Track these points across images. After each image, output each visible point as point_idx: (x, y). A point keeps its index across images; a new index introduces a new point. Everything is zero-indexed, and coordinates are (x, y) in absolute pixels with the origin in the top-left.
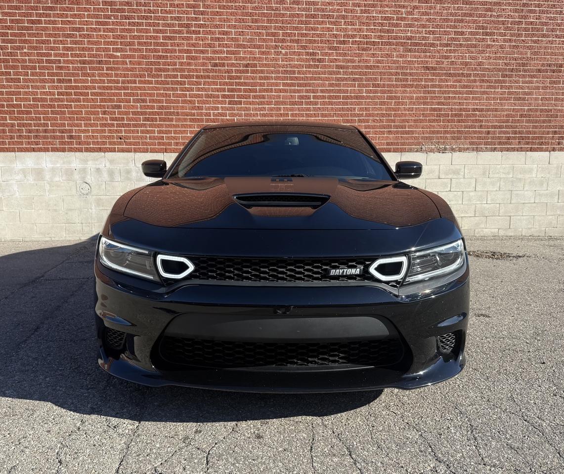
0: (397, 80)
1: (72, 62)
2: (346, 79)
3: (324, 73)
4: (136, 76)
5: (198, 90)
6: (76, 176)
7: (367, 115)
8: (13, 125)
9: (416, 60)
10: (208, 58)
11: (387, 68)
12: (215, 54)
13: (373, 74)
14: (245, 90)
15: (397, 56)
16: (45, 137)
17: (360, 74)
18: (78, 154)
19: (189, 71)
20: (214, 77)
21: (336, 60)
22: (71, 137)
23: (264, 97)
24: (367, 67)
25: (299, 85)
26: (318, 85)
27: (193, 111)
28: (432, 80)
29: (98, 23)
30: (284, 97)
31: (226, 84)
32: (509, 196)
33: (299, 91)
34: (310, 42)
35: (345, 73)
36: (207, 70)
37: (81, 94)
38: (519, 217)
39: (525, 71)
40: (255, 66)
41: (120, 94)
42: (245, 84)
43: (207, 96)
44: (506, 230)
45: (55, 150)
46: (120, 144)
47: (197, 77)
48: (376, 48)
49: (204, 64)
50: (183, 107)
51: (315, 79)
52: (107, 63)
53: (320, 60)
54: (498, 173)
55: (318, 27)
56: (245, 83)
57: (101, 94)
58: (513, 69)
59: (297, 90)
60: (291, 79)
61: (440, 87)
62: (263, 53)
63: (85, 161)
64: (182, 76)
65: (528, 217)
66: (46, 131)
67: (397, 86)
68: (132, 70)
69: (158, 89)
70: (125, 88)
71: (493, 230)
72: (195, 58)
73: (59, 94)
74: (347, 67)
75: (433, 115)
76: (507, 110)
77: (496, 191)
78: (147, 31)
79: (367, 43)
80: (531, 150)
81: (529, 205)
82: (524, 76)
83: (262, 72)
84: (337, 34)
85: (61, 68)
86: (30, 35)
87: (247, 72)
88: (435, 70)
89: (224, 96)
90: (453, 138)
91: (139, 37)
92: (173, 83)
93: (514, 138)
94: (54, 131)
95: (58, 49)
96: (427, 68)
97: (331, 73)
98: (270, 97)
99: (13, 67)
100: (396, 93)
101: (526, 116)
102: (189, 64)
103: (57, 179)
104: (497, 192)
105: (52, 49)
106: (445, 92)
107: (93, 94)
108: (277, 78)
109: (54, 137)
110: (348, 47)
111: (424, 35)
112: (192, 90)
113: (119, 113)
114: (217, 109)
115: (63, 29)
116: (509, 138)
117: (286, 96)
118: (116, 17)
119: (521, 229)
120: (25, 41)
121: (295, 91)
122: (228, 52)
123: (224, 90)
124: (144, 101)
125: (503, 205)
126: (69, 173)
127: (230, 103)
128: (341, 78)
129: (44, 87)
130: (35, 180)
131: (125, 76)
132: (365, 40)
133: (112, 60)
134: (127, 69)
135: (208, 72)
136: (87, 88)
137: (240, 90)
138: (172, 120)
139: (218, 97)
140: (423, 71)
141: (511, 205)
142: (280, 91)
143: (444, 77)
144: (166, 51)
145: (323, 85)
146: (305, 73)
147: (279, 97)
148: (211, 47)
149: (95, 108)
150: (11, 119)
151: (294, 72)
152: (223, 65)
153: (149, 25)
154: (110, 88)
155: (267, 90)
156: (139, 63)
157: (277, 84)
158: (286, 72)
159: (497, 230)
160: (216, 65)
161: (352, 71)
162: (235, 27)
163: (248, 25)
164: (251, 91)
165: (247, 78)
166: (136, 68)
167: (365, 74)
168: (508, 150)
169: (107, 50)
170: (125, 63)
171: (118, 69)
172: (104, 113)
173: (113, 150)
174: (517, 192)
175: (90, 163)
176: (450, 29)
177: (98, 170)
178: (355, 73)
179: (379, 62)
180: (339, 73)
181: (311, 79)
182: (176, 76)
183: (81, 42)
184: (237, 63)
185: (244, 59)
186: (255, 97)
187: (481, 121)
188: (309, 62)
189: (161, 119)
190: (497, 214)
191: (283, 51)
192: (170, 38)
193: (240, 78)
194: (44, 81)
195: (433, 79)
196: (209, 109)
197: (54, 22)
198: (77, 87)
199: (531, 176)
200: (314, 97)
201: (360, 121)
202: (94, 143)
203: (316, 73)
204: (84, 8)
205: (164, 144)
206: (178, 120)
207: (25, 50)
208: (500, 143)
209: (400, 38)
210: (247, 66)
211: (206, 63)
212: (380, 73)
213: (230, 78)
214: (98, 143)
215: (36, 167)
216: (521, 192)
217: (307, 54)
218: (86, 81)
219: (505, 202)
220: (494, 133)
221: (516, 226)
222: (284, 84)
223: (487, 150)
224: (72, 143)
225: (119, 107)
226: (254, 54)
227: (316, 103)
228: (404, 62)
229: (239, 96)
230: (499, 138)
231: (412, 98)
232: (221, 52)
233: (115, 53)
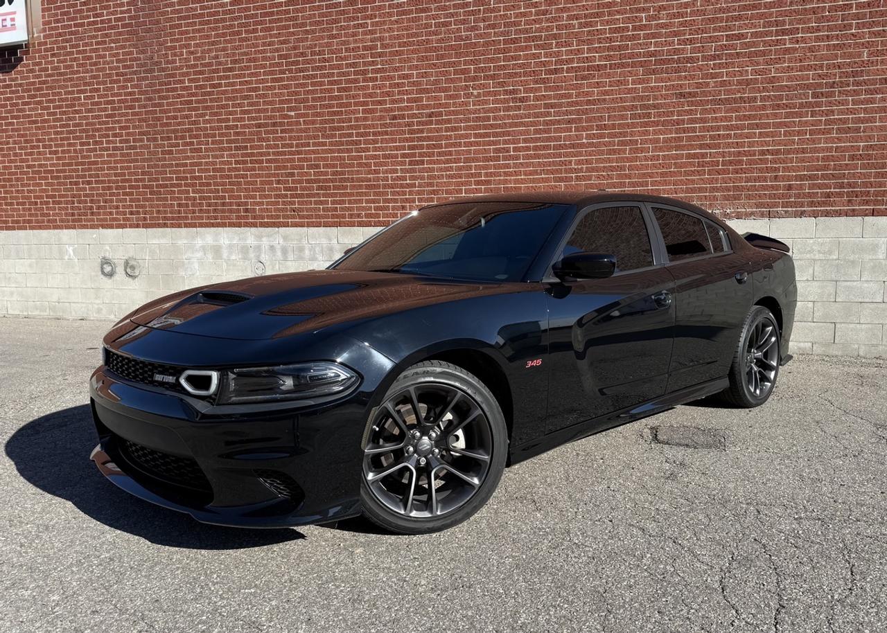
0: (633, 117)
1: (248, 126)
2: (559, 122)
3: (528, 116)
4: (309, 137)
5: (375, 149)
6: (252, 255)
7: (588, 170)
8: (195, 199)
9: (664, 84)
10: (386, 110)
11: (619, 100)
12: (394, 104)
13: (598, 110)
14: (428, 147)
15: (634, 82)
16: (223, 211)
17: (578, 112)
18: (253, 230)
19: (365, 127)
20: (392, 133)
21: (545, 97)
22: (246, 210)
23: (450, 153)
24: (588, 103)
25: (496, 135)
26: (521, 133)
27: (369, 176)
28: (690, 112)
29: (273, 80)
30: (476, 152)
31: (407, 140)
32: (832, 291)
33: (494, 143)
34: (511, 75)
35: (557, 114)
36: (384, 125)
37: (257, 162)
38: (852, 326)
39: (858, 84)
40: (440, 114)
41: (293, 160)
42: (429, 139)
43: (385, 156)
44: (827, 345)
45: (232, 225)
46: (294, 217)
47: (375, 134)
48: (602, 74)
49: (381, 118)
50: (358, 171)
51: (516, 125)
52: (282, 124)
53: (522, 100)
54: (810, 252)
55: (520, 55)
56: (428, 137)
57: (275, 161)
58: (834, 82)
59: (493, 141)
60: (485, 127)
61: (703, 120)
62: (450, 97)
63: (259, 237)
64: (358, 135)
65: (870, 326)
66: (223, 204)
67: (633, 126)
68: (305, 131)
69: (332, 151)
70: (299, 153)
71: (802, 345)
72: (372, 111)
73: (237, 162)
74: (560, 105)
75: (692, 164)
76: (823, 150)
77: (807, 280)
78: (321, 84)
79: (589, 68)
80: (873, 213)
81: (872, 306)
82: (856, 93)
83: (449, 121)
84: (545, 61)
85: (237, 134)
86: (211, 100)
87: (431, 123)
88: (694, 96)
89: (404, 156)
90: (726, 198)
91: (313, 92)
92: (348, 143)
93: (840, 195)
94: (231, 204)
95: (236, 112)
96: (682, 95)
97: (536, 115)
98: (458, 153)
99: (196, 137)
100: (632, 136)
101: (861, 157)
102: (365, 119)
103: (233, 257)
104: (809, 283)
105: (231, 113)
106: (712, 128)
107: (268, 161)
108: (466, 128)
109: (231, 211)
110: (561, 77)
111: (676, 47)
112: (368, 150)
113: (293, 182)
114: (395, 171)
115: (241, 91)
116: (828, 195)
117: (479, 150)
118: (290, 71)
119: (856, 346)
120: (206, 108)
121: (490, 143)
122: (409, 100)
123: (403, 148)
124: (317, 166)
125: (819, 304)
126: (245, 250)
127: (411, 163)
128: (550, 120)
129: (222, 156)
130: (213, 258)
131: (299, 138)
132: (586, 64)
133: (286, 121)
134: (301, 131)
135: (386, 127)
136: (261, 154)
137: (422, 147)
138: (346, 188)
139: (396, 156)
140: (674, 100)
141: (837, 305)
142: (471, 144)
143: (710, 106)
144: (341, 105)
145: (527, 132)
146: (503, 118)
147: (469, 152)
148: (389, 96)
149: (269, 177)
150: (194, 192)
151: (488, 119)
152: (403, 117)
153: (323, 76)
154: (284, 153)
155: (454, 145)
156: (313, 122)
157: (467, 136)
158: (478, 119)
159: (810, 344)
160: (394, 118)
161: (567, 110)
162: (417, 67)
163: (433, 64)
164: (435, 146)
165: (430, 131)
166: (309, 128)
167: (585, 112)
168: (827, 214)
169: (282, 109)
170: (298, 123)
171: (292, 131)
172: (278, 182)
173: (286, 225)
174: (848, 283)
175: (264, 239)
176: (720, 32)
177: (272, 248)
178: (571, 113)
179: (606, 93)
180: (549, 114)
181: (511, 125)
182: (350, 135)
183: (257, 104)
184: (419, 113)
185: (427, 107)
186: (440, 154)
187: (777, 170)
188: (508, 103)
189: (335, 188)
190: (810, 319)
191: (475, 92)
192: (345, 89)
193: (422, 131)
194: (222, 149)
195: (692, 110)
196: (386, 172)
197: (233, 84)
198: (252, 155)
199: (874, 257)
200: (515, 149)
201: (578, 178)
202: (268, 217)
203: (517, 116)
204: (261, 64)
205: (337, 217)
206: (353, 187)
207: (207, 118)
208: (812, 204)
209: (639, 55)
210: (430, 115)
211: (384, 116)
212: (608, 108)
213: (411, 132)
214: (272, 217)
215: (215, 243)
216: (855, 283)
217: (506, 92)
218: (261, 147)
219: (825, 299)
220: (801, 187)
221: (846, 340)
222: (476, 136)
223: (787, 215)
224: (247, 217)
225: (292, 175)
226: (439, 100)
227: (517, 158)
228: (644, 90)
229: (421, 155)
230: (810, 195)
231: (657, 141)
232: (402, 101)
233: (289, 113)
